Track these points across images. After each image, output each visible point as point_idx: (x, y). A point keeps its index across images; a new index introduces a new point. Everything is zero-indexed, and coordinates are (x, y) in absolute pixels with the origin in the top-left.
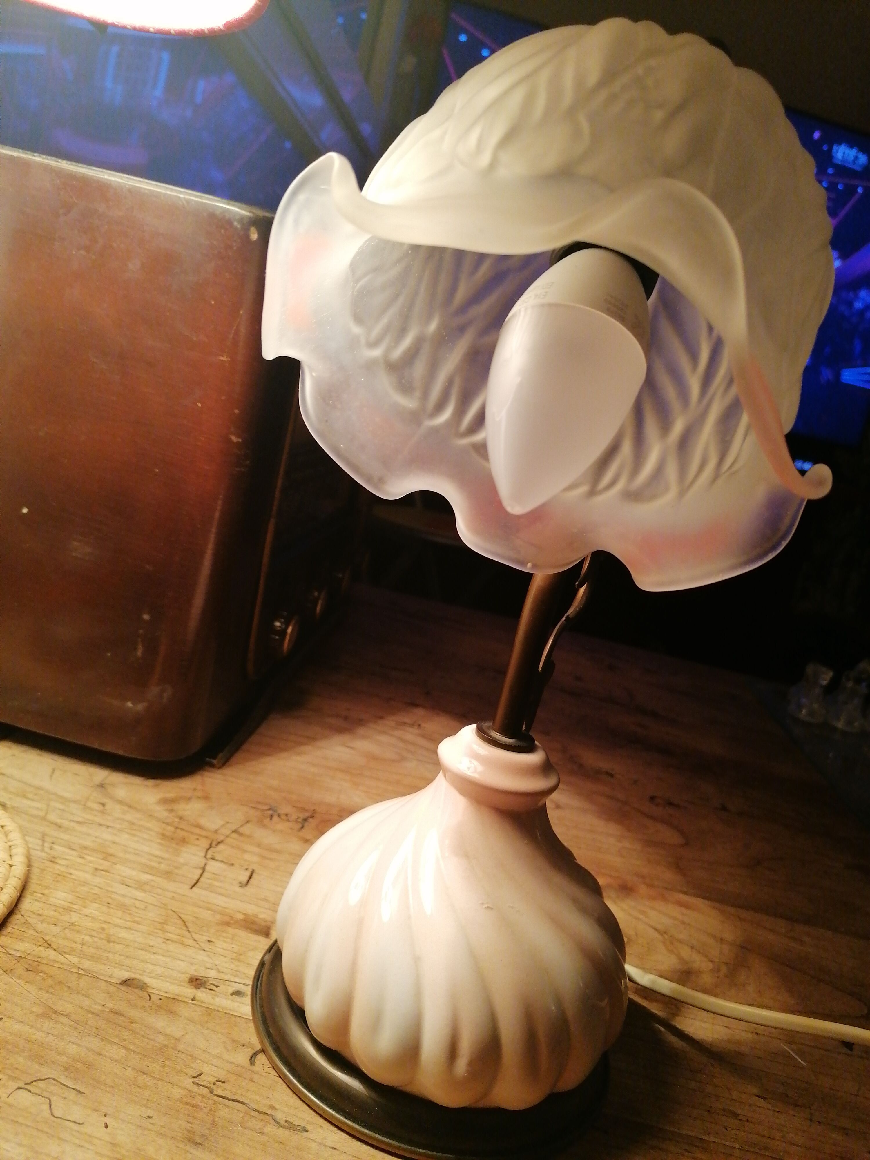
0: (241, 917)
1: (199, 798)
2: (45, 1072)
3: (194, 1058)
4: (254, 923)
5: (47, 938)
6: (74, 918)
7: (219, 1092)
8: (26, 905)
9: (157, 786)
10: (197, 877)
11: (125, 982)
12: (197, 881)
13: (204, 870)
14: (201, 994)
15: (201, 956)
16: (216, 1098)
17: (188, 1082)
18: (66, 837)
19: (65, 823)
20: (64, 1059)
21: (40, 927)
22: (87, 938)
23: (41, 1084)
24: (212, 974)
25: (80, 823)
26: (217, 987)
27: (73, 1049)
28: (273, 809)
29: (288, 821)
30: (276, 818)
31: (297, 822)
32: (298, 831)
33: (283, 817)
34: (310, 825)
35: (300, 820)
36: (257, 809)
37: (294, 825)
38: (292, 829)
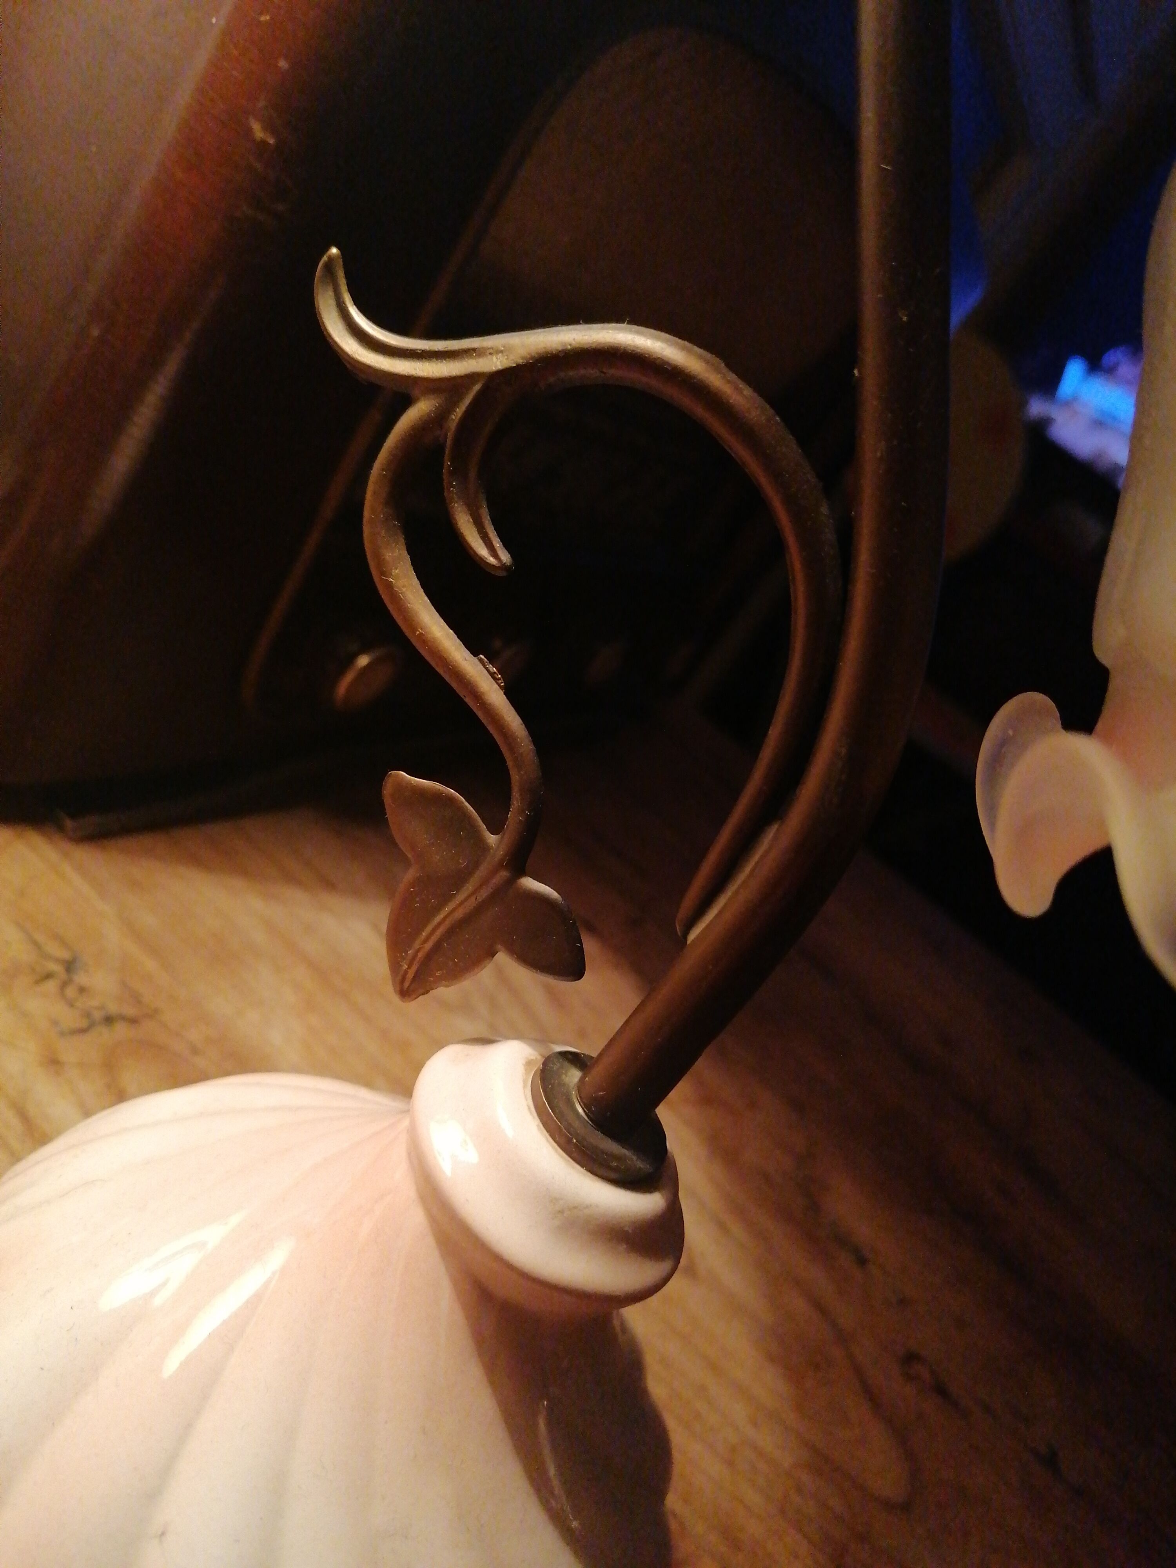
28: (70, 966)
29: (71, 1004)
30: (51, 986)
31: (88, 1015)
32: (62, 1034)
33: (70, 992)
34: (105, 1036)
35: (98, 1015)
36: (36, 944)
37: (69, 1018)
38: (55, 1023)
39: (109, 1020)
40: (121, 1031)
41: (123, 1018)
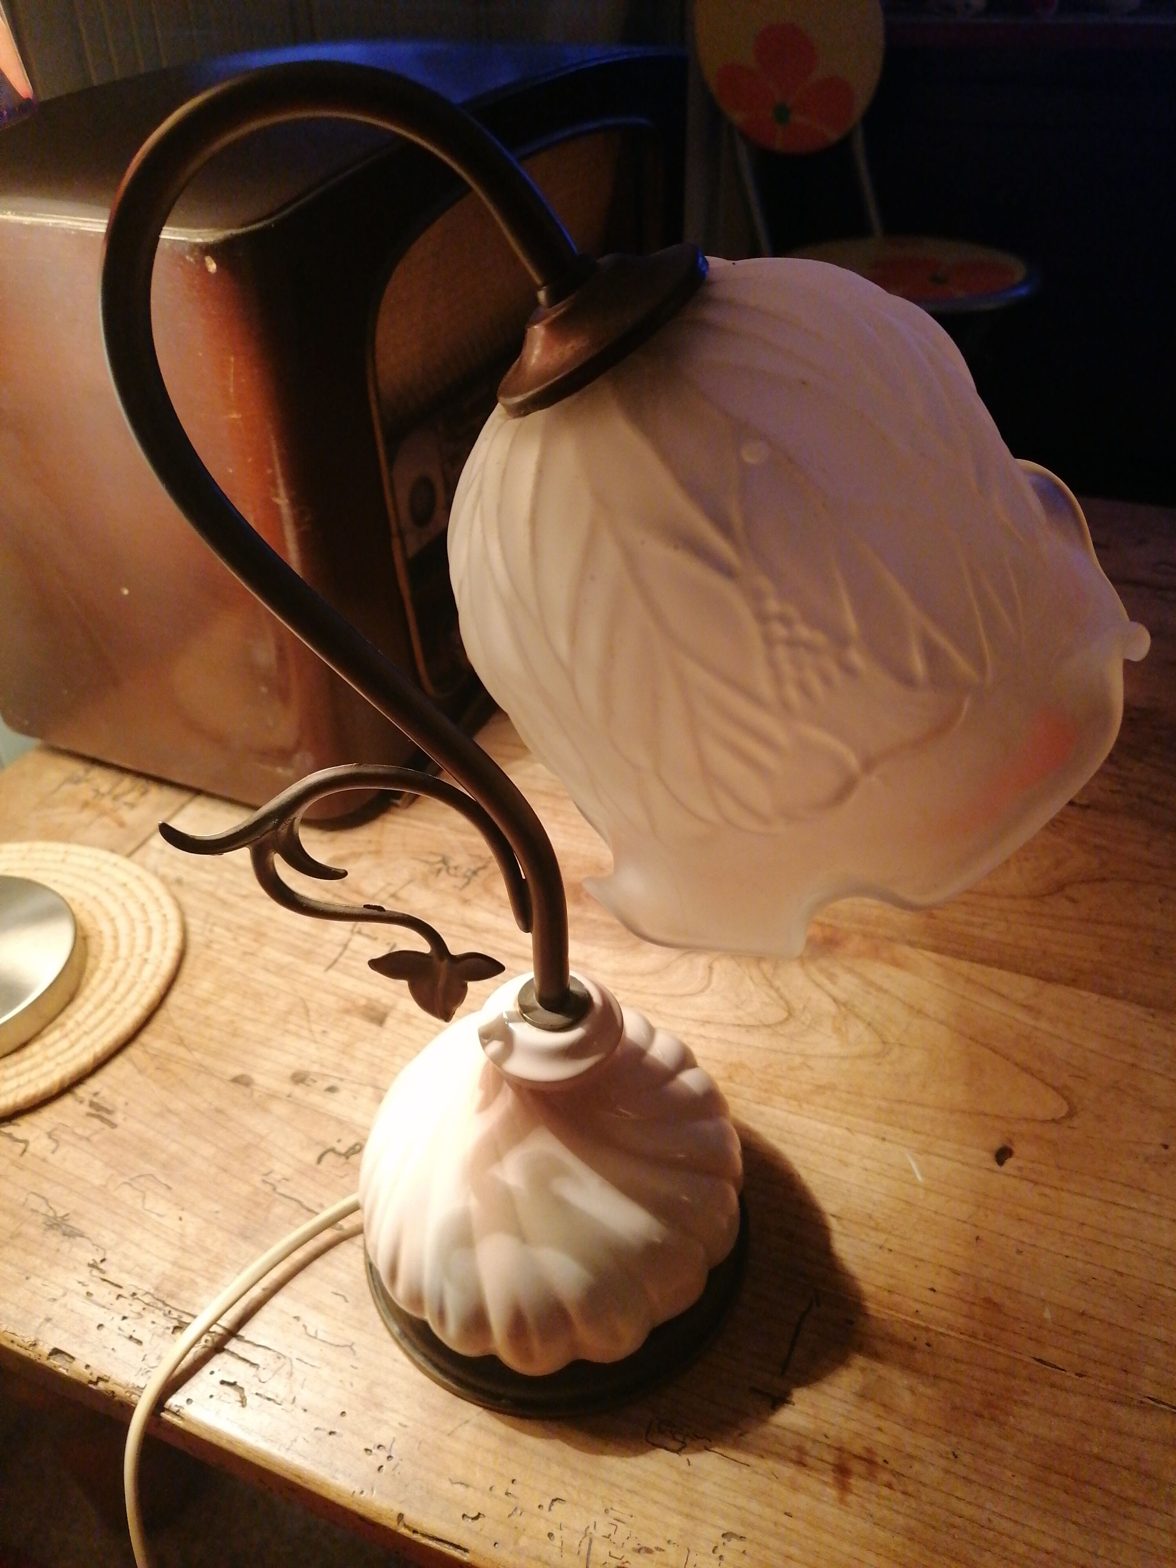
0: (363, 1002)
1: (370, 853)
2: (149, 1168)
3: (270, 1156)
4: (373, 1009)
5: (182, 1034)
6: (211, 1011)
7: (281, 1190)
8: (175, 998)
9: (332, 840)
10: (334, 956)
11: (236, 1080)
12: (335, 961)
13: (345, 946)
14: (298, 1091)
15: (311, 1050)
16: (277, 1196)
17: (257, 1179)
18: (227, 915)
19: (232, 899)
20: (163, 1157)
21: (180, 1022)
22: (215, 1033)
23: (142, 1180)
24: (315, 1068)
25: (245, 897)
26: (315, 1081)
27: (174, 1148)
28: (444, 861)
29: (456, 876)
30: (443, 874)
31: (465, 876)
32: (461, 889)
33: (452, 871)
34: (477, 880)
35: (469, 874)
36: (427, 862)
37: (460, 882)
38: (455, 887)
39: (475, 873)
40: (482, 873)
41: (479, 869)
